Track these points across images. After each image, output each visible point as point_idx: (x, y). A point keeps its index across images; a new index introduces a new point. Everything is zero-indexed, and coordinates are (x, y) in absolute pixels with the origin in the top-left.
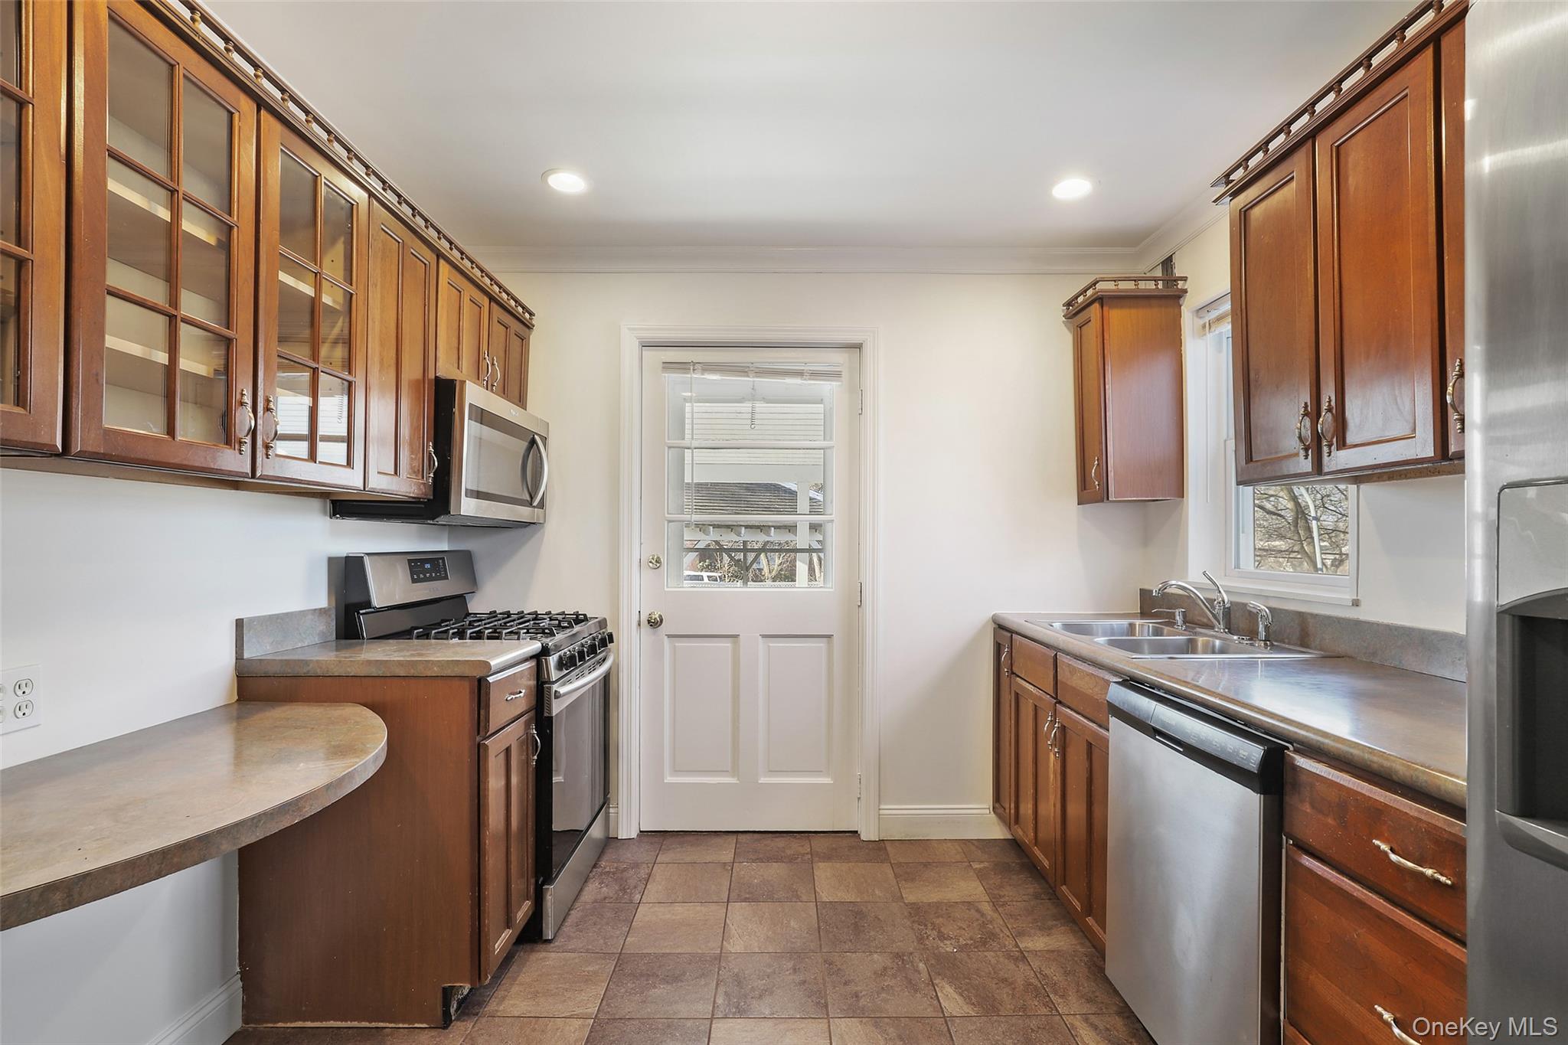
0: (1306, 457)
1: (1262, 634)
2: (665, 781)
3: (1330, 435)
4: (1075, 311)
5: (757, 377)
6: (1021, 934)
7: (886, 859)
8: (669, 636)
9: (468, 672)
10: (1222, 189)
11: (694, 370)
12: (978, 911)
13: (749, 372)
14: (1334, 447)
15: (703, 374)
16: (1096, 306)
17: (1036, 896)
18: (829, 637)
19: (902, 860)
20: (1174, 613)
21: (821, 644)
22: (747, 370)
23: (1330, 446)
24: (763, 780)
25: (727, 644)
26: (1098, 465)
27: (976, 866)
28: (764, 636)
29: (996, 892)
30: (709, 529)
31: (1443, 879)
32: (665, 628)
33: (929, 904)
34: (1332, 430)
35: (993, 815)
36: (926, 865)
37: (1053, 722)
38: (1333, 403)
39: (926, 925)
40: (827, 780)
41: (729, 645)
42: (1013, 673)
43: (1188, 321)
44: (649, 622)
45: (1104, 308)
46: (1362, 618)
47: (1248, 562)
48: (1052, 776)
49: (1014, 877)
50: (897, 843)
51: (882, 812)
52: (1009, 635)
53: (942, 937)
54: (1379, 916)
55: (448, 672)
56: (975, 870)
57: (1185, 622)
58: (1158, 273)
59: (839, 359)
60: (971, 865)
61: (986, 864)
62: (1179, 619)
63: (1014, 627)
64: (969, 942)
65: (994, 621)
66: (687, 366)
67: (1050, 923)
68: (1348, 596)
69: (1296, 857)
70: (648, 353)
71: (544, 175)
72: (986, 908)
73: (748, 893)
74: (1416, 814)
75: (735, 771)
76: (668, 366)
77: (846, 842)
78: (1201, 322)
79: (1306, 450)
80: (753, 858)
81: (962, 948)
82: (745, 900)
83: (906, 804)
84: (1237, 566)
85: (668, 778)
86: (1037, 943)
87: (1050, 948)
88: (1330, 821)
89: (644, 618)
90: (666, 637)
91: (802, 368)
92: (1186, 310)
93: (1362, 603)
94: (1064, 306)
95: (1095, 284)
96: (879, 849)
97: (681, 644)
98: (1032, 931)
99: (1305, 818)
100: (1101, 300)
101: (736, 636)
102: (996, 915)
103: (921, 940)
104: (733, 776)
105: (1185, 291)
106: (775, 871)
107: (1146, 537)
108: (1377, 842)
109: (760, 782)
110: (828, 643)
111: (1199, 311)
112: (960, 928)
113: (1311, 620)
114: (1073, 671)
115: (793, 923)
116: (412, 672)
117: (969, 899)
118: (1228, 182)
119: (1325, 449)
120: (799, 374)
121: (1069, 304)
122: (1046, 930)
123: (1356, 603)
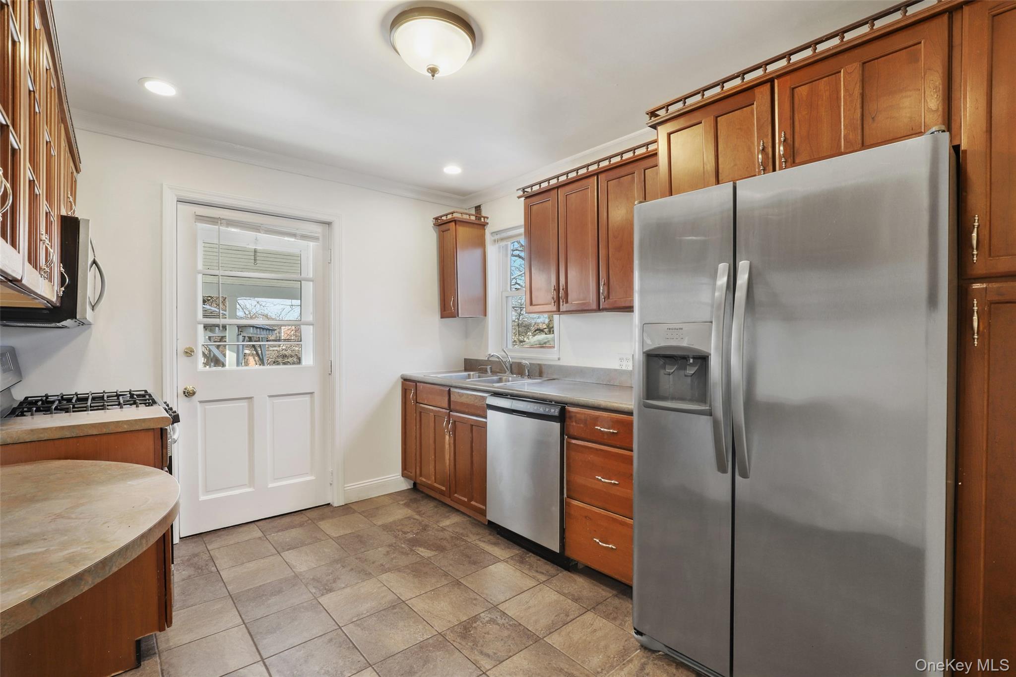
0: (554, 305)
1: (527, 374)
2: (200, 500)
3: (563, 298)
4: (441, 224)
5: (266, 234)
6: (438, 522)
7: (354, 512)
8: (201, 402)
9: (152, 426)
10: (521, 193)
11: (221, 223)
12: (414, 519)
13: (261, 230)
14: (564, 303)
15: (227, 227)
16: (453, 224)
17: (436, 507)
18: (312, 393)
19: (363, 510)
20: (487, 368)
21: (307, 398)
22: (259, 228)
23: (563, 302)
24: (270, 486)
25: (244, 404)
26: (454, 300)
27: (402, 503)
28: (270, 396)
29: (418, 510)
30: (215, 329)
31: (615, 431)
32: (196, 398)
33: (390, 523)
34: (564, 296)
35: (402, 478)
36: (377, 508)
37: (448, 422)
38: (564, 287)
39: (395, 531)
40: (313, 478)
41: (246, 404)
42: (417, 402)
43: (488, 238)
44: (184, 393)
45: (457, 226)
46: (561, 364)
47: (510, 346)
48: (447, 446)
49: (422, 502)
50: (355, 504)
51: (346, 489)
52: (414, 384)
53: (405, 533)
54: (597, 450)
55: (137, 427)
56: (402, 504)
57: (491, 372)
58: (473, 212)
59: (317, 230)
60: (399, 503)
61: (406, 501)
62: (489, 371)
63: (416, 379)
64: (419, 531)
65: (402, 378)
66: (216, 220)
67: (447, 515)
68: (556, 357)
69: (570, 441)
70: (181, 206)
71: (142, 80)
72: (417, 517)
73: (288, 546)
74: (606, 416)
75: (252, 483)
76: (201, 218)
77: (326, 509)
78: (493, 238)
79: (554, 303)
80: (276, 530)
81: (417, 534)
82: (289, 549)
83: (359, 481)
84: (507, 347)
85: (202, 498)
86: (446, 523)
87: (452, 523)
88: (582, 425)
89: (181, 391)
90: (198, 403)
91: (295, 232)
92: (488, 233)
93: (561, 359)
94: (434, 219)
95: (452, 213)
96: (347, 509)
97: (209, 406)
98: (442, 519)
99: (574, 427)
100: (455, 221)
101: (251, 398)
102: (423, 519)
103: (396, 537)
104: (250, 487)
105: (488, 224)
106: (294, 533)
107: (466, 335)
108: (596, 427)
109: (269, 487)
110: (311, 397)
111: (492, 233)
112: (411, 527)
113: (543, 367)
114: (461, 395)
115: (326, 550)
116: (105, 431)
117: (408, 516)
118: (524, 192)
119: (561, 303)
120: (294, 235)
121: (436, 219)
122: (448, 517)
123: (559, 359)
